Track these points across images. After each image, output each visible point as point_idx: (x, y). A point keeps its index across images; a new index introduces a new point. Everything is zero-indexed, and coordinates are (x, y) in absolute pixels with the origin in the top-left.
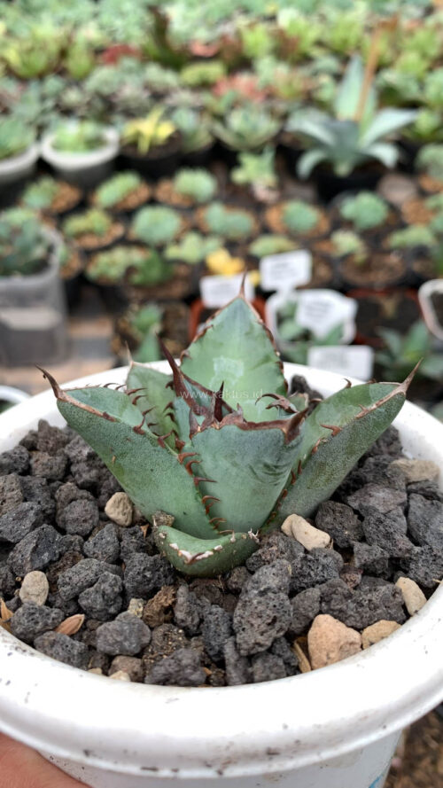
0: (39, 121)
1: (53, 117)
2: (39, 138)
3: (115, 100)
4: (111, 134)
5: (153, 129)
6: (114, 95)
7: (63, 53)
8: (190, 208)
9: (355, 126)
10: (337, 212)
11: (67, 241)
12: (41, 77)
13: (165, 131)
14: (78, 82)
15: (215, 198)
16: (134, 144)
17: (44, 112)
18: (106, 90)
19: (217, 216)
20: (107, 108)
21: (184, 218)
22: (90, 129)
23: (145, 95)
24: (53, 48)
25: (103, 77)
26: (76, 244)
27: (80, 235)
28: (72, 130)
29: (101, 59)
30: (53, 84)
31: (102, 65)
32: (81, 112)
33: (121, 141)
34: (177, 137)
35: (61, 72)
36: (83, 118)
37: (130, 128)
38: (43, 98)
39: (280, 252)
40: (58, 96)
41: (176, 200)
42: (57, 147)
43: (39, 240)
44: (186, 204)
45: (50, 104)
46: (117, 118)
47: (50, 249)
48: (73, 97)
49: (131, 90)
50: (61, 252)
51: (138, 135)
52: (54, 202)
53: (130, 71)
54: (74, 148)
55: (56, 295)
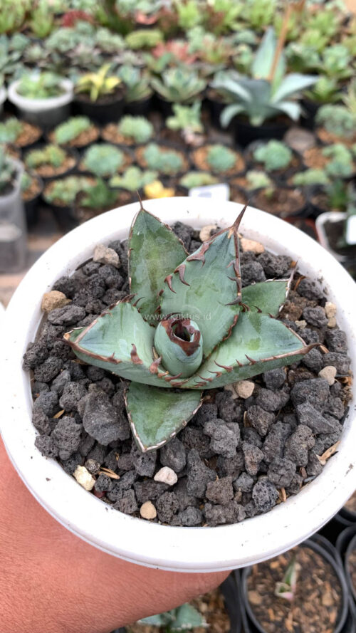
0: (9, 69)
1: (19, 66)
2: (6, 85)
3: (71, 55)
4: (67, 84)
5: (102, 81)
6: (71, 51)
7: (28, 16)
8: (131, 146)
9: (268, 85)
10: (252, 154)
11: (27, 170)
12: (9, 35)
13: (113, 82)
14: (41, 40)
15: (152, 140)
16: (87, 93)
17: (10, 63)
18: (64, 48)
19: (153, 154)
20: (65, 63)
21: (126, 154)
22: (49, 78)
23: (97, 53)
24: (20, 11)
25: (62, 36)
26: (35, 173)
27: (38, 166)
28: (34, 79)
29: (59, 22)
30: (19, 40)
31: (61, 26)
32: (42, 64)
33: (75, 88)
34: (121, 89)
35: (26, 31)
36: (44, 70)
37: (83, 80)
38: (10, 53)
39: (205, 185)
40: (23, 50)
41: (120, 140)
42: (21, 93)
43: (5, 167)
44: (129, 143)
45: (16, 56)
46: (73, 71)
47: (14, 175)
48: (36, 52)
49: (85, 49)
50: (22, 178)
51: (91, 84)
52: (19, 136)
53: (83, 33)
54: (36, 93)
55: (18, 213)
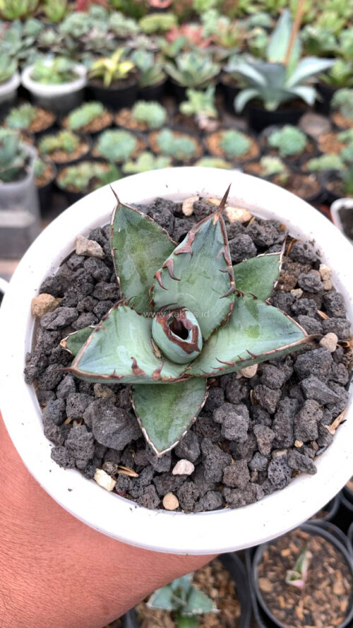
0: (22, 55)
1: (33, 51)
2: (20, 70)
3: (84, 40)
4: (80, 70)
5: (115, 66)
6: (84, 35)
8: (145, 132)
9: (283, 68)
10: (266, 139)
11: (41, 156)
12: (23, 20)
13: (126, 67)
14: (55, 25)
15: (165, 125)
16: (101, 78)
17: (24, 48)
18: (77, 33)
19: (166, 139)
20: (78, 48)
21: (139, 139)
22: (63, 64)
23: (110, 37)
25: (75, 21)
26: (48, 158)
27: (52, 152)
28: (48, 64)
29: (72, 6)
30: (33, 25)
31: (75, 10)
32: (55, 49)
33: (88, 73)
34: (134, 74)
35: (40, 16)
36: (57, 55)
37: (96, 65)
38: (24, 38)
40: (37, 36)
41: (133, 125)
42: (35, 78)
43: (18, 153)
44: (143, 128)
45: (29, 41)
46: (86, 56)
47: (28, 161)
48: (49, 36)
49: (98, 33)
50: (36, 164)
51: (104, 69)
52: (32, 122)
53: (97, 17)
54: (49, 79)
55: (32, 199)
